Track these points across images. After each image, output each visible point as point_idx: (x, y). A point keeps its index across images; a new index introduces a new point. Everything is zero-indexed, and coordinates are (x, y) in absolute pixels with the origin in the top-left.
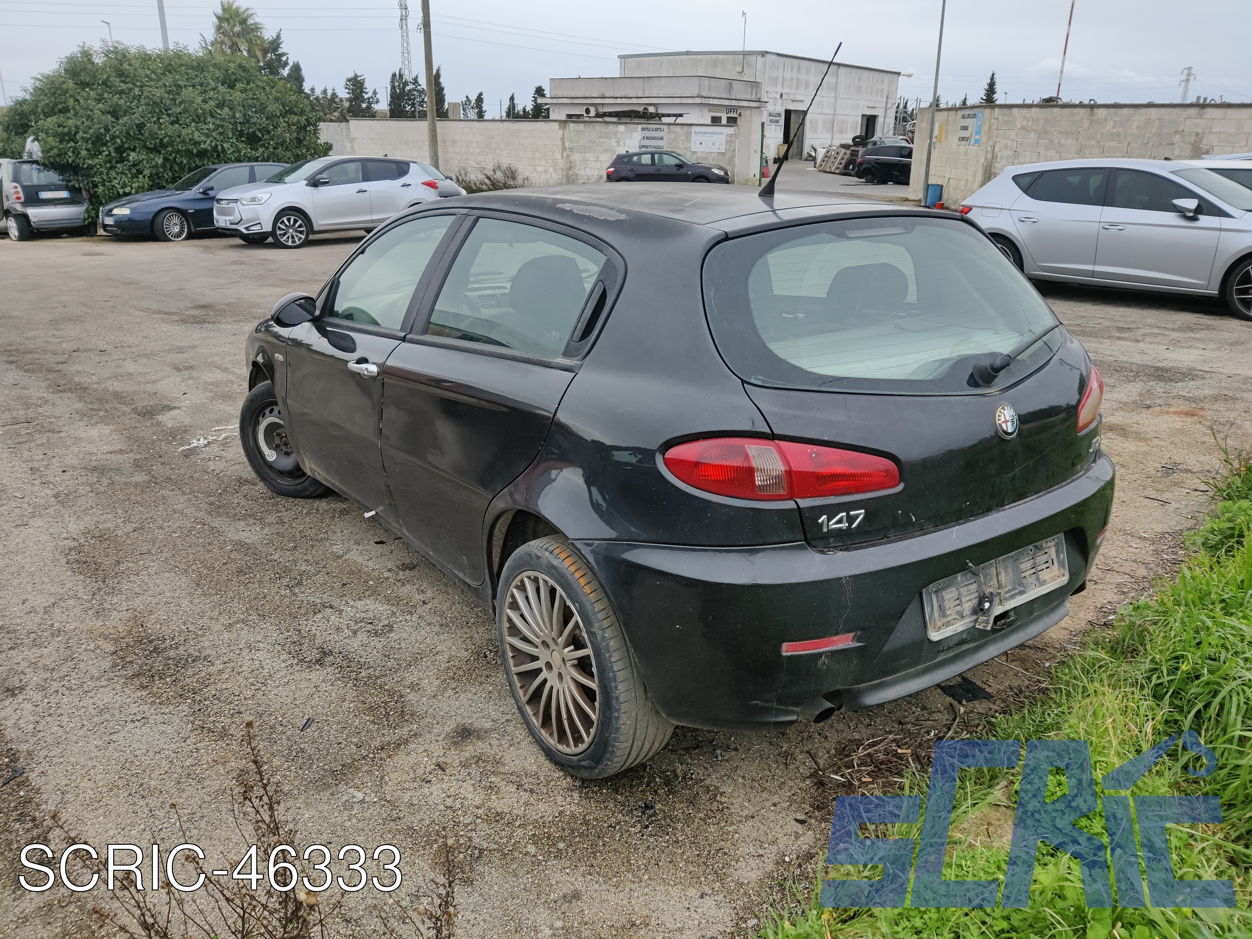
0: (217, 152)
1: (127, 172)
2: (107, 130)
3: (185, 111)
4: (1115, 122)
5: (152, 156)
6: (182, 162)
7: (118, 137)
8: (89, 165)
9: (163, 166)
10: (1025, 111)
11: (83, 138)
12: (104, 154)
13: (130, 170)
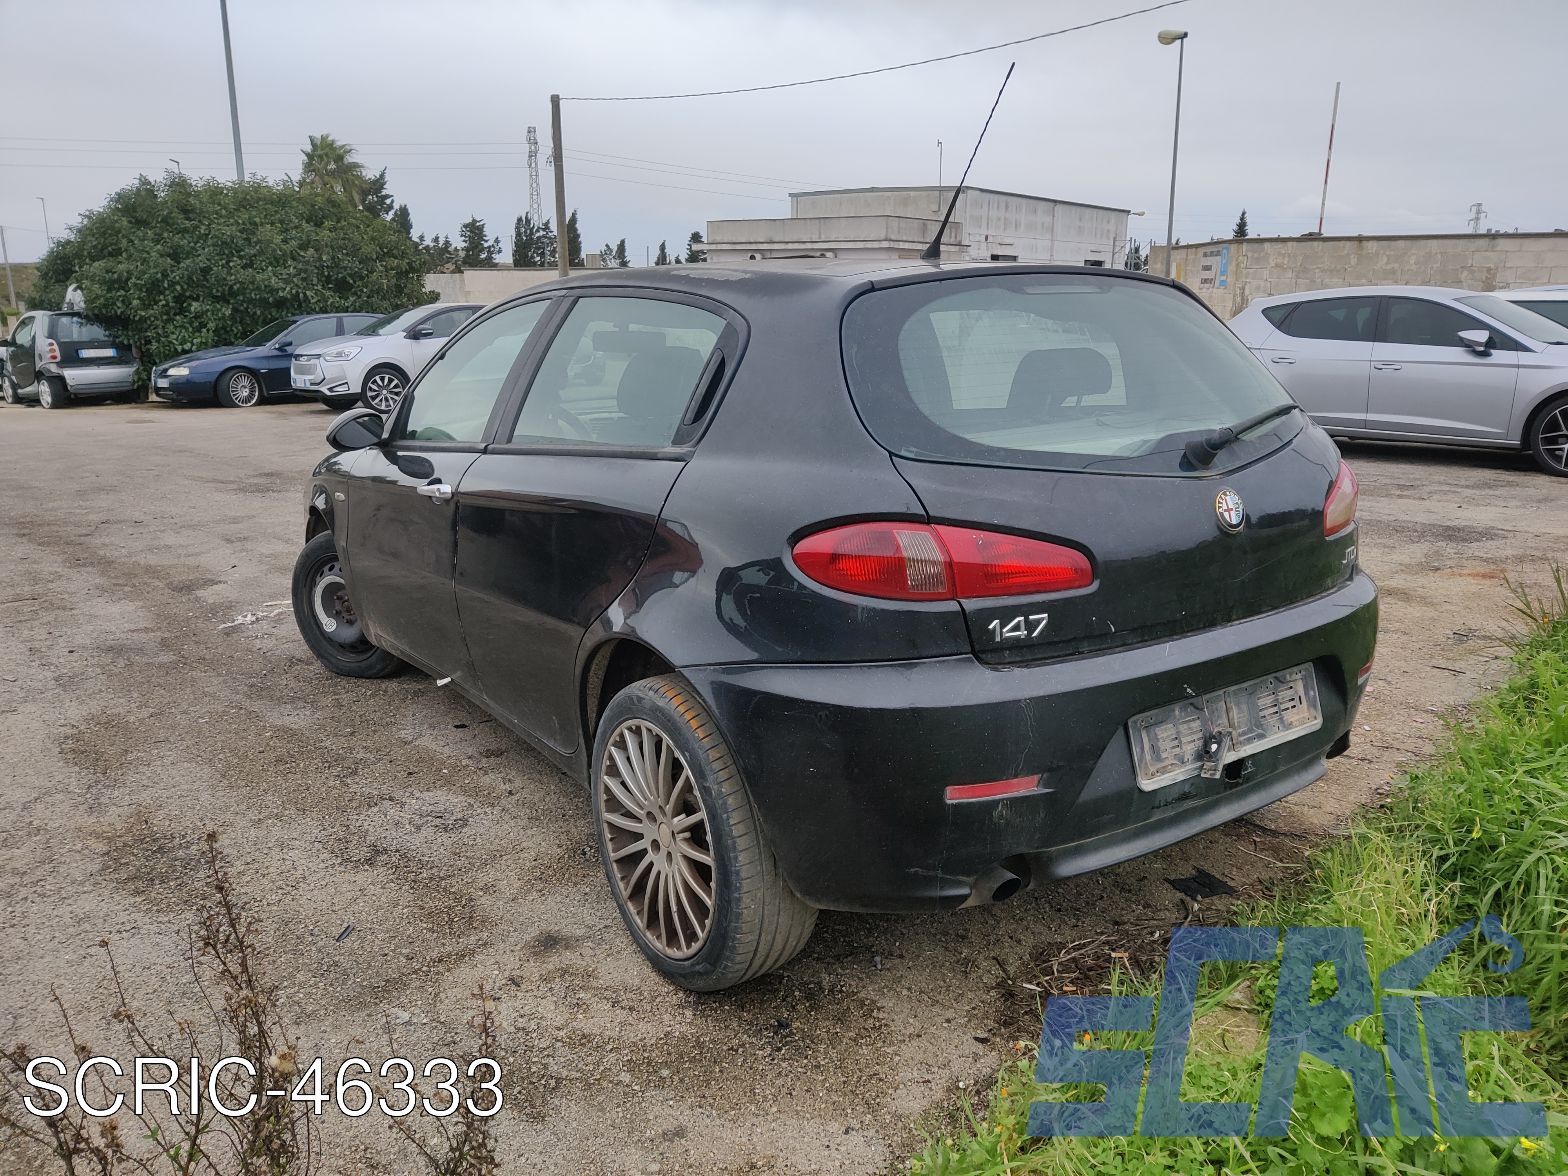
0: (299, 301)
1: (188, 325)
2: (165, 275)
3: (261, 252)
4: (1389, 257)
5: (218, 306)
6: (255, 313)
7: (178, 283)
8: (141, 317)
9: (232, 317)
10: (1279, 245)
11: (136, 285)
12: (161, 304)
13: (191, 324)
